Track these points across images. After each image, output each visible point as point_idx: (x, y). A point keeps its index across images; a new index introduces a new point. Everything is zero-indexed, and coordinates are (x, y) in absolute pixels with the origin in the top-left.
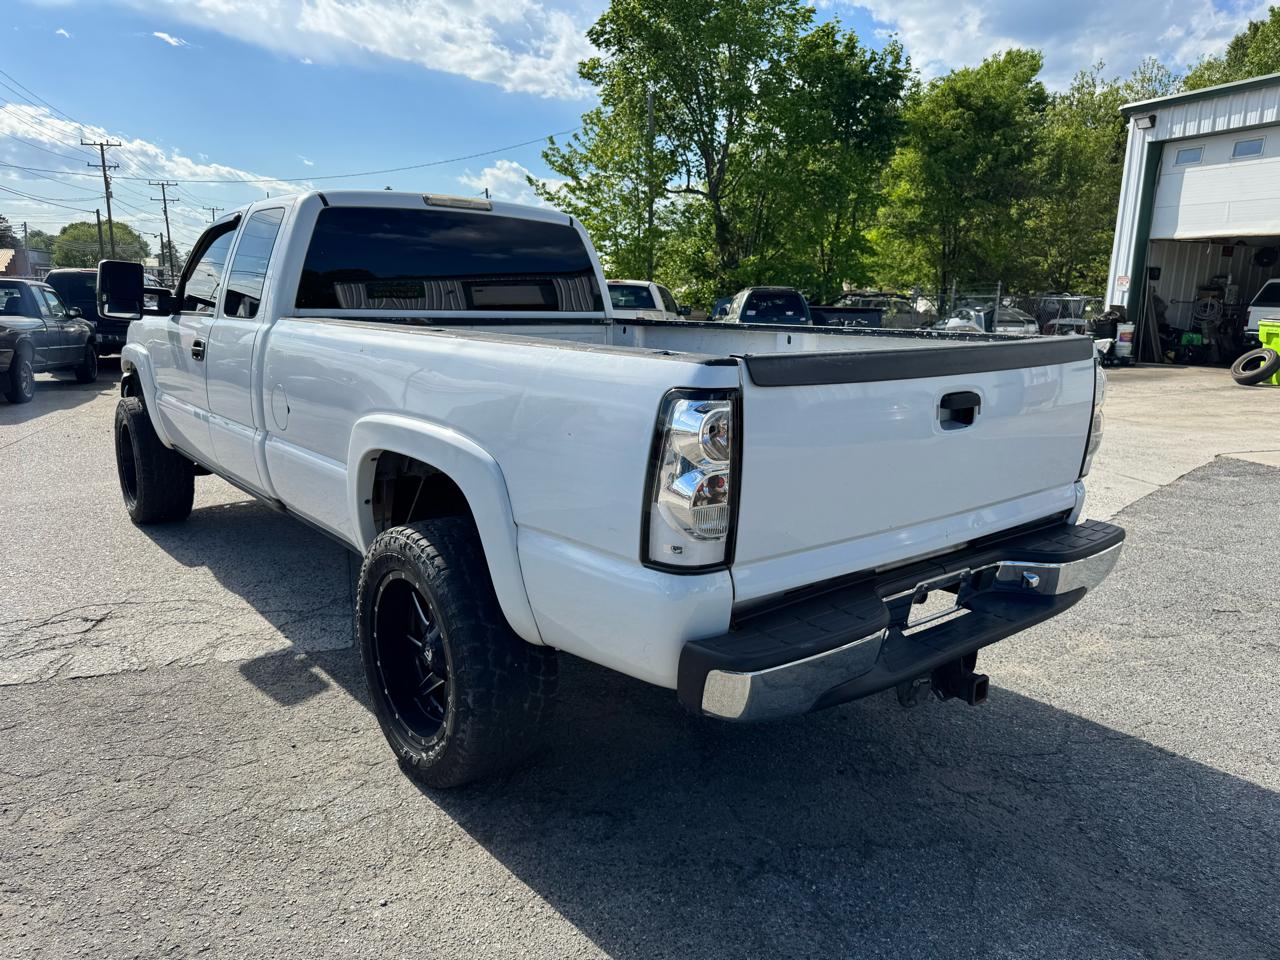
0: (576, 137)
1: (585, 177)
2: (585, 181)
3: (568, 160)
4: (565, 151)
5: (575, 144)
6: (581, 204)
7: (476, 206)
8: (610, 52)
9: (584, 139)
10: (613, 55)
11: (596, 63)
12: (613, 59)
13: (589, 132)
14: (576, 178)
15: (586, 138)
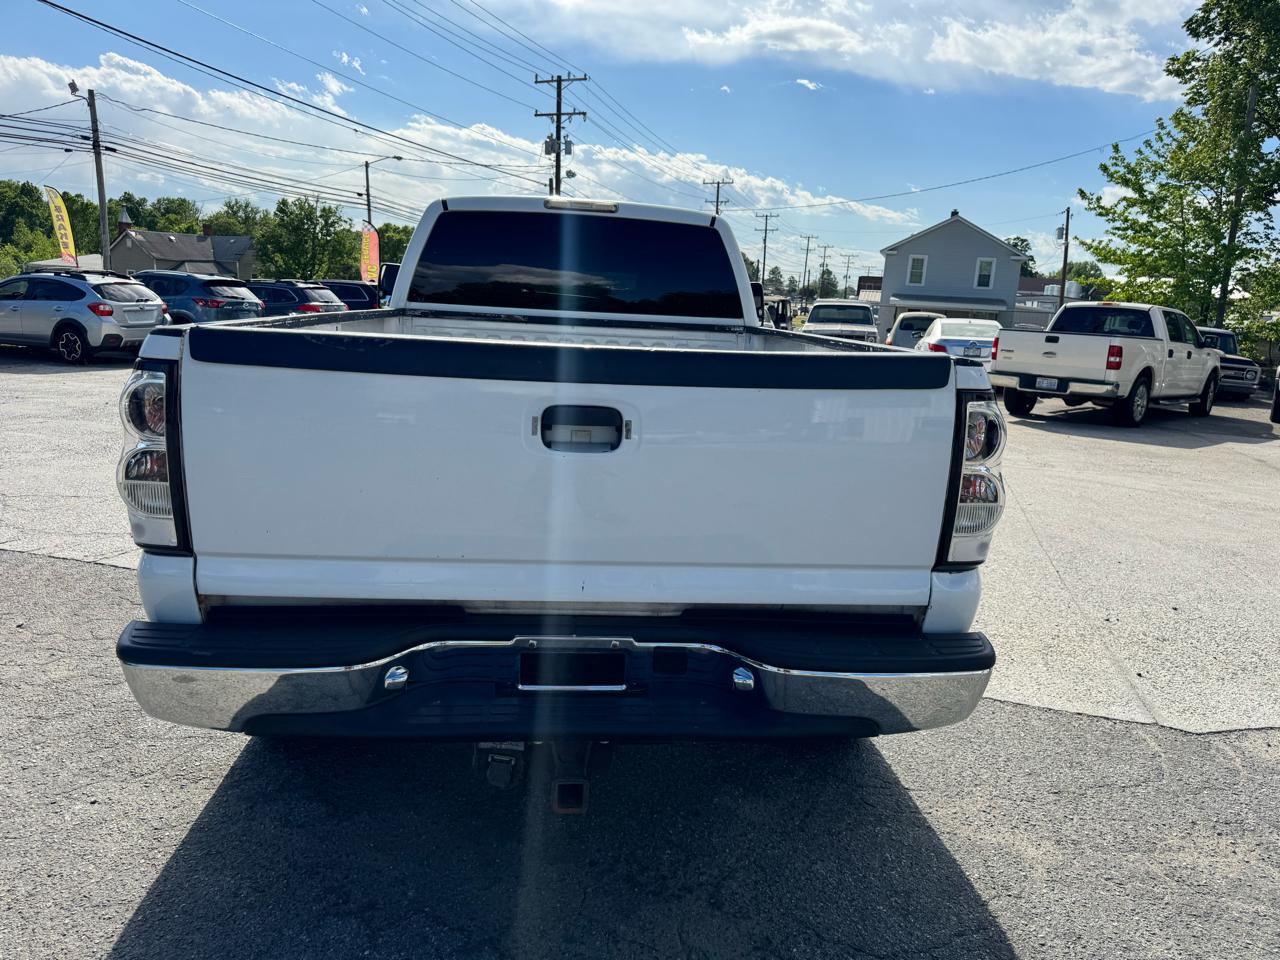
0: (1148, 144)
1: (1152, 188)
2: (1151, 193)
3: (1131, 171)
4: (1132, 160)
5: (1147, 152)
6: (1144, 219)
7: (599, 208)
8: (1213, 43)
9: (1157, 145)
10: (1216, 45)
11: (1190, 57)
12: (1216, 50)
13: (1164, 137)
14: (1139, 189)
15: (1160, 144)
